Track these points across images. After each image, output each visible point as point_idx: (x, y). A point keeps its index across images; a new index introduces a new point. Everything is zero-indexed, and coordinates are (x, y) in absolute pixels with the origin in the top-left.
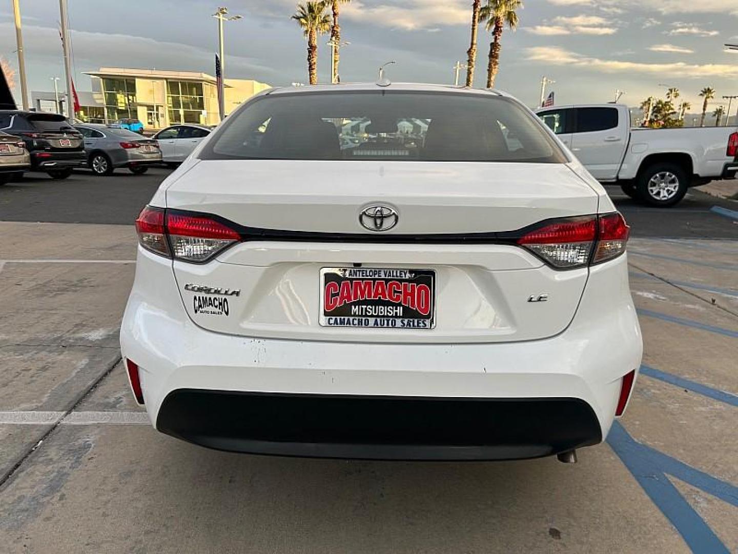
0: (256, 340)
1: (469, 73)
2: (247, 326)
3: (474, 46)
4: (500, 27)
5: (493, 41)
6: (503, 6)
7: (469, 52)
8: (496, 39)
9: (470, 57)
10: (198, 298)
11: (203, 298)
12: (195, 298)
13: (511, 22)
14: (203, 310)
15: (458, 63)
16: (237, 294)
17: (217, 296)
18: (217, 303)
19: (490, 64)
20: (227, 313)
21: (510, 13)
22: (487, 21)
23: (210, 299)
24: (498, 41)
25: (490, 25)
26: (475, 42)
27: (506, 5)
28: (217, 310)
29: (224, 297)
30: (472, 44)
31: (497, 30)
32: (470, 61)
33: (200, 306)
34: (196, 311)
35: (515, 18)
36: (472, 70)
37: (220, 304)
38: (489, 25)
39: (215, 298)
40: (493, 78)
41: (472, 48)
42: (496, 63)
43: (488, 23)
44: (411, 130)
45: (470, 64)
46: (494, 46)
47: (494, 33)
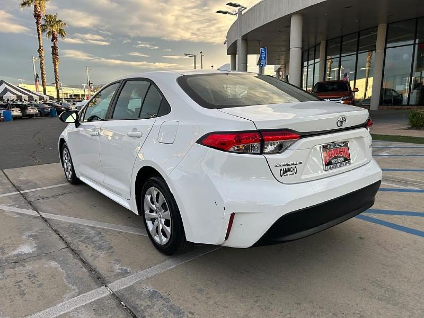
0: (307, 183)
1: (42, 64)
2: (304, 177)
3: (42, 48)
4: (56, 37)
5: (53, 45)
6: (56, 25)
7: (39, 51)
8: (54, 44)
9: (40, 54)
10: (283, 170)
11: (285, 169)
12: (281, 170)
13: (62, 34)
14: (285, 174)
15: (33, 57)
16: (301, 163)
17: (292, 166)
18: (292, 169)
19: (54, 59)
20: (296, 173)
21: (60, 30)
22: (46, 33)
23: (289, 168)
24: (56, 45)
25: (49, 36)
26: (41, 45)
27: (57, 25)
28: (292, 173)
29: (295, 166)
30: (40, 46)
31: (54, 39)
32: (41, 56)
33: (284, 173)
34: (281, 176)
35: (64, 33)
36: (43, 62)
37: (293, 169)
38: (47, 35)
39: (291, 168)
40: (57, 67)
41: (40, 48)
42: (58, 59)
43: (47, 34)
44: (16, 98)
45: (41, 58)
46: (54, 48)
47: (52, 41)
